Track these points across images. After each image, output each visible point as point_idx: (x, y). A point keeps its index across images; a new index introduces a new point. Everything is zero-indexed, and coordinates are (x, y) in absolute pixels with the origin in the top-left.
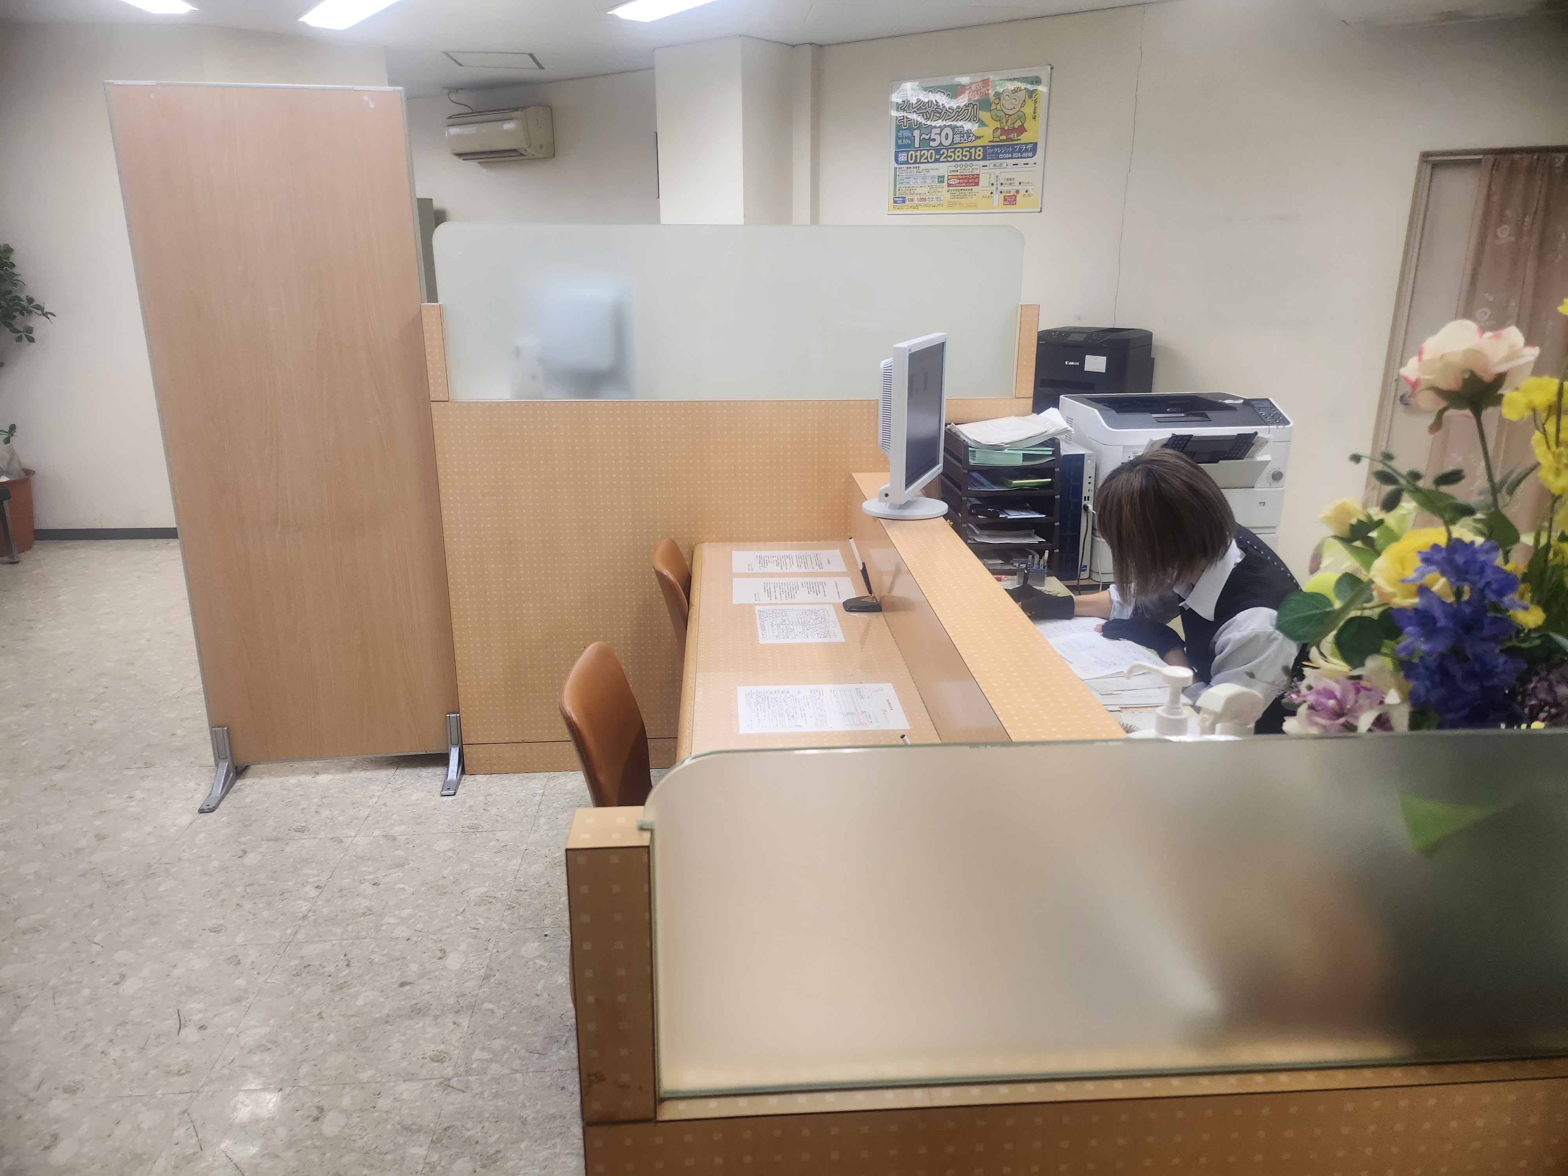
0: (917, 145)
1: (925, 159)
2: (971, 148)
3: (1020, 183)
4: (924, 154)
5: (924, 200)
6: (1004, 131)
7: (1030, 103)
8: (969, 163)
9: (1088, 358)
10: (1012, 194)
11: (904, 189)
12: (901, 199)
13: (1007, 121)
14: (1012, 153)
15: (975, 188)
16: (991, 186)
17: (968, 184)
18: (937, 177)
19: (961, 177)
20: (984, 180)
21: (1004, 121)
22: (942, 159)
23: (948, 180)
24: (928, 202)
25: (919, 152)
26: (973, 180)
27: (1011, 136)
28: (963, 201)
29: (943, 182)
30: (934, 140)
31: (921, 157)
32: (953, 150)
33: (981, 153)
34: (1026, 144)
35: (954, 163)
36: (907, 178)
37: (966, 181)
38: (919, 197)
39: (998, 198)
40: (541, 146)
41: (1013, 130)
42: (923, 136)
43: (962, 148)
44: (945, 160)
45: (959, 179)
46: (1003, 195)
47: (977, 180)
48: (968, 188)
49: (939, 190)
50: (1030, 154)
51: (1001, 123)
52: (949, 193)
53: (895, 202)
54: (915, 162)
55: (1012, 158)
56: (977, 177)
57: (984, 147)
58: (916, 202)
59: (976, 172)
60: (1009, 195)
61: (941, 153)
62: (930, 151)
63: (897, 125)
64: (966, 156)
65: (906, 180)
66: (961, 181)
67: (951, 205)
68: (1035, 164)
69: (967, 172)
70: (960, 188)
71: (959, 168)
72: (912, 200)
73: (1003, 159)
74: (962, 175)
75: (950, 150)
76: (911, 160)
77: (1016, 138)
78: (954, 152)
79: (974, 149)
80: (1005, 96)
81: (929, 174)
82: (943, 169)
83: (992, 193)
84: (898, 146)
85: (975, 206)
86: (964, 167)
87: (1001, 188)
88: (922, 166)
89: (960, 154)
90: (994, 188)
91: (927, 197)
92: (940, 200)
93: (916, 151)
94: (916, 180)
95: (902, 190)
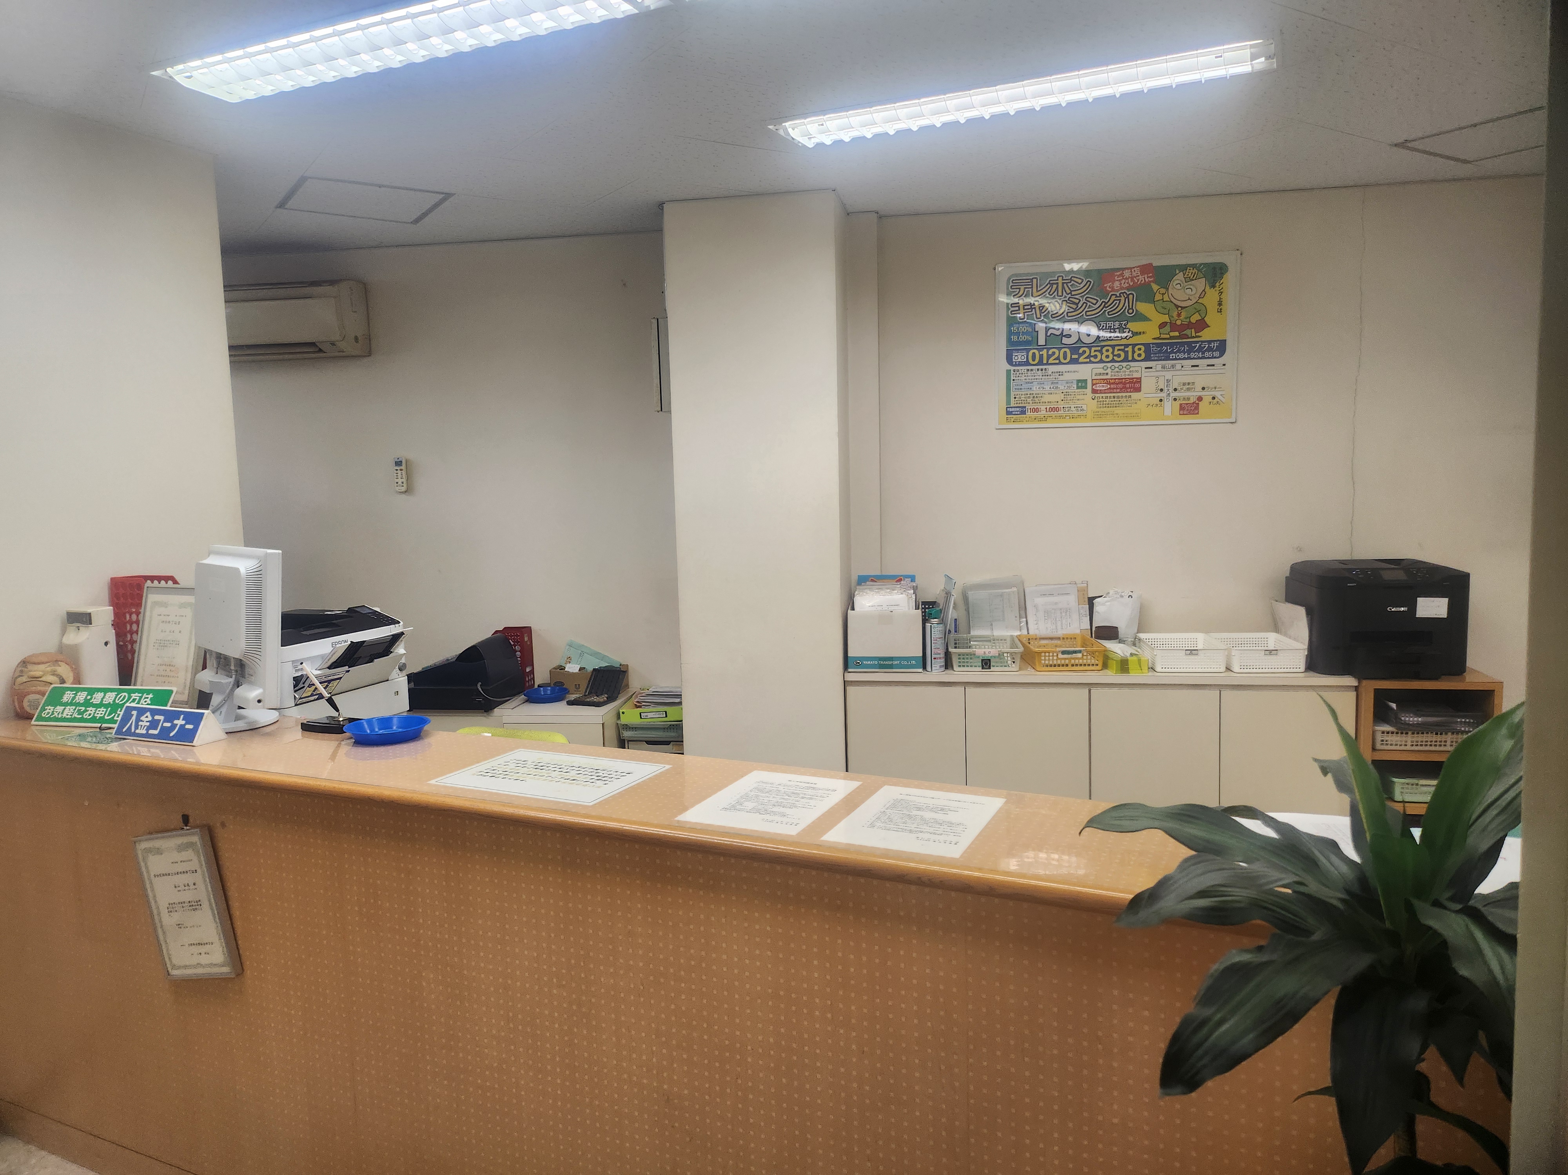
0: (1042, 341)
2: (1127, 346)
3: (1203, 389)
4: (1054, 353)
5: (1056, 409)
8: (1124, 364)
9: (1421, 601)
10: (1191, 401)
11: (1023, 396)
12: (1018, 409)
13: (1179, 315)
14: (1189, 352)
15: (1135, 395)
16: (1159, 391)
17: (1124, 389)
18: (1075, 382)
19: (1112, 381)
20: (1148, 384)
21: (1175, 314)
22: (1081, 360)
23: (1093, 385)
24: (1062, 412)
25: (1045, 350)
26: (1134, 385)
27: (1188, 332)
28: (1119, 411)
29: (1085, 387)
30: (1069, 336)
31: (1049, 357)
32: (1099, 349)
33: (1141, 352)
34: (1210, 342)
35: (1102, 365)
36: (1027, 383)
37: (1120, 386)
38: (1048, 407)
39: (1169, 407)
40: (356, 339)
41: (1190, 325)
42: (1052, 331)
43: (1113, 347)
45: (1110, 384)
46: (1178, 403)
47: (1137, 385)
48: (1124, 394)
49: (1078, 397)
50: (1217, 354)
51: (1170, 317)
52: (1096, 400)
53: (1008, 413)
54: (1041, 363)
55: (1189, 358)
56: (1139, 380)
57: (1147, 345)
58: (1044, 412)
59: (1136, 375)
60: (1189, 402)
62: (1063, 350)
63: (1008, 317)
64: (1119, 356)
65: (1025, 386)
66: (1112, 386)
67: (1098, 416)
68: (1224, 365)
69: (1122, 375)
70: (1112, 395)
71: (1109, 371)
72: (1036, 410)
73: (1176, 359)
74: (1115, 379)
75: (1093, 349)
76: (1034, 360)
77: (1193, 334)
78: (1101, 352)
79: (1130, 347)
80: (1174, 285)
81: (1061, 378)
82: (1085, 371)
83: (1161, 400)
84: (1011, 343)
85: (1136, 416)
86: (1117, 369)
87: (1174, 394)
88: (1051, 369)
89: (1109, 353)
90: (1164, 395)
91: (1062, 406)
92: (1082, 410)
93: (1040, 350)
94: (1042, 385)
95: (1020, 398)
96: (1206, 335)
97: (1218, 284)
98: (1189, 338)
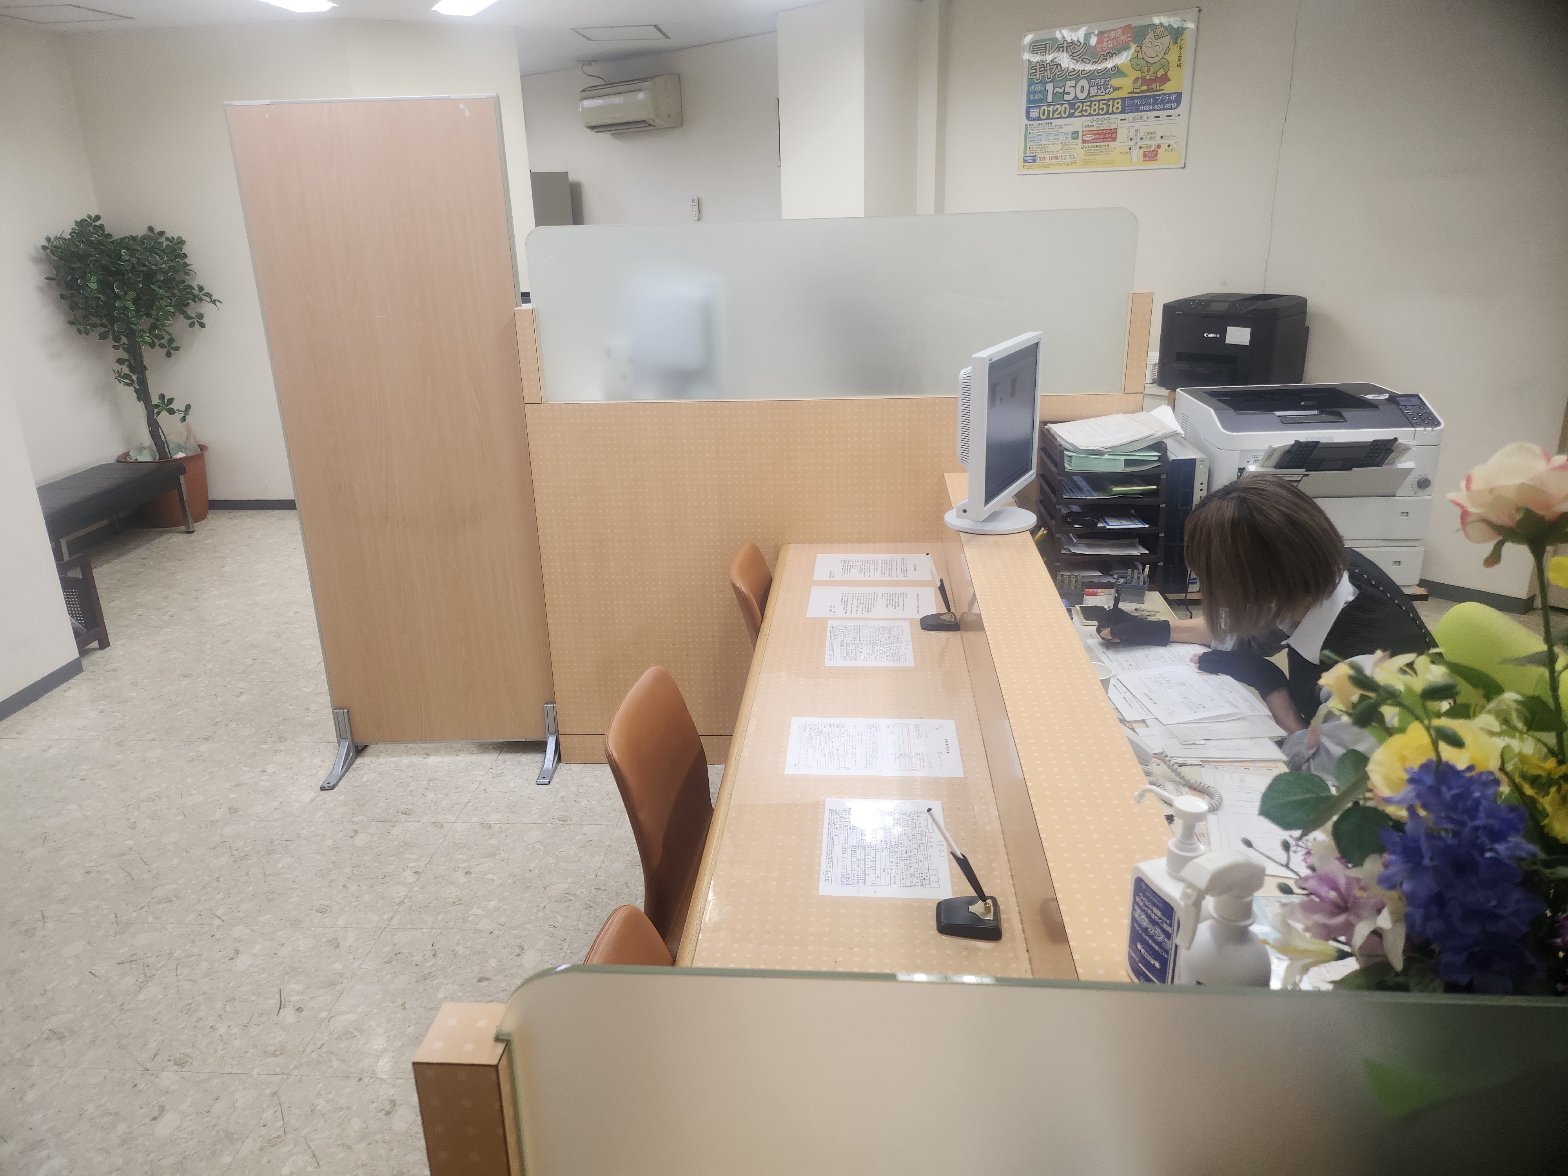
0: (1050, 99)
1: (1058, 114)
2: (1109, 100)
3: (1162, 137)
4: (1057, 109)
5: (1056, 158)
6: (1144, 81)
7: (1175, 50)
8: (1106, 117)
9: (1230, 330)
10: (1152, 149)
11: (1035, 147)
12: (1031, 158)
13: (1148, 71)
14: (1153, 104)
15: (1112, 144)
16: (1129, 141)
17: (1104, 139)
18: (1070, 134)
19: (1096, 132)
20: (1122, 135)
21: (1146, 70)
22: (1076, 114)
23: (1083, 136)
24: (1060, 160)
25: (1052, 106)
26: (1110, 135)
27: (1153, 86)
28: (1099, 158)
29: (1077, 138)
30: (1068, 93)
31: (1054, 112)
32: (1089, 103)
33: (1119, 106)
34: (1169, 95)
35: (1089, 118)
36: (1038, 135)
37: (1102, 136)
38: (1051, 156)
39: (1137, 154)
40: (669, 116)
41: (1156, 79)
42: (1057, 90)
43: (1099, 101)
44: (1080, 114)
45: (1095, 134)
46: (1142, 151)
47: (1114, 135)
48: (1104, 144)
49: (1072, 147)
50: (1174, 105)
52: (1084, 149)
53: (1025, 161)
54: (1048, 118)
55: (1153, 110)
56: (1115, 131)
57: (1123, 99)
58: (1048, 160)
59: (1113, 126)
60: (1150, 150)
61: (1076, 107)
62: (1064, 106)
63: (1029, 78)
64: (1102, 110)
65: (1037, 138)
66: (1097, 136)
67: (1085, 163)
68: (1179, 115)
69: (1103, 127)
70: (1096, 144)
71: (1094, 123)
72: (1044, 159)
73: (1144, 111)
74: (1098, 130)
75: (1085, 104)
76: (1044, 115)
77: (1158, 88)
78: (1090, 106)
79: (1111, 101)
80: (1147, 42)
81: (1061, 130)
82: (1078, 124)
83: (1130, 149)
84: (1029, 101)
85: (1112, 163)
86: (1100, 122)
87: (1140, 143)
88: (1055, 122)
89: (1096, 107)
90: (1132, 144)
91: (1060, 155)
92: (1074, 158)
93: (1048, 106)
94: (1048, 137)
95: (1033, 148)
96: (1168, 88)
97: (1179, 41)
98: (1153, 92)
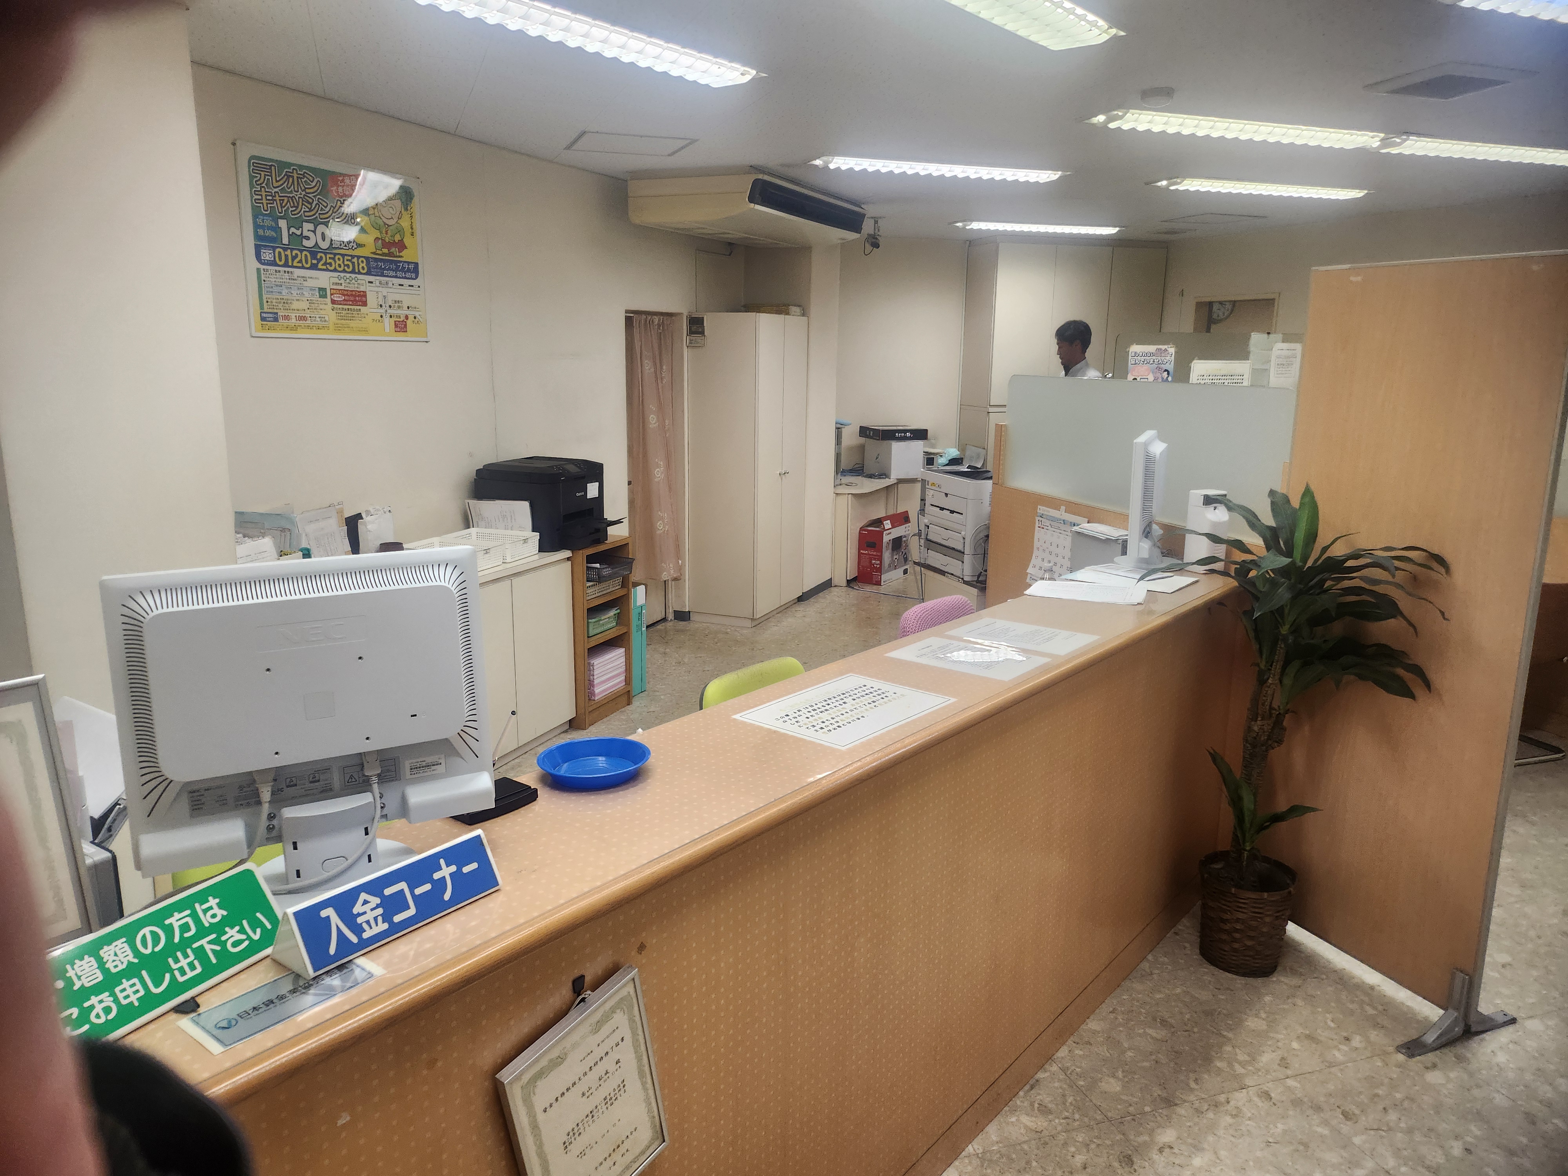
0: (285, 240)
2: (353, 257)
3: (408, 308)
4: (297, 255)
5: (304, 318)
6: (386, 245)
7: (406, 216)
8: (353, 276)
10: (401, 320)
11: (274, 301)
12: (271, 315)
14: (396, 271)
15: (363, 309)
16: (379, 307)
17: (355, 303)
18: (317, 289)
19: (346, 293)
20: (371, 299)
23: (331, 294)
24: (309, 322)
25: (289, 250)
26: (360, 298)
27: (393, 250)
28: (352, 324)
29: (325, 296)
30: (308, 238)
31: (293, 258)
32: (332, 256)
33: (364, 265)
34: (409, 263)
35: (336, 274)
36: (277, 286)
37: (352, 299)
38: (298, 315)
39: (388, 324)
42: (293, 230)
43: (343, 255)
44: (324, 267)
45: (344, 295)
46: (393, 319)
47: (364, 299)
48: (354, 307)
49: (322, 307)
50: (413, 275)
51: (381, 233)
52: (335, 312)
53: (263, 319)
54: (286, 265)
55: (396, 277)
56: (364, 295)
57: (367, 258)
58: (294, 320)
59: (362, 289)
60: (399, 320)
61: (318, 257)
62: (305, 253)
64: (349, 266)
65: (275, 289)
66: (347, 298)
67: (338, 328)
68: (419, 287)
69: (352, 287)
70: (347, 307)
71: (342, 281)
72: (287, 318)
73: (388, 276)
74: (347, 290)
75: (328, 256)
76: (280, 260)
78: (333, 259)
79: (356, 258)
81: (305, 284)
82: (324, 279)
83: (381, 316)
84: (257, 237)
85: (365, 331)
86: (348, 281)
87: (390, 311)
88: (298, 272)
89: (341, 262)
90: (382, 311)
91: (309, 315)
92: (325, 321)
93: (285, 249)
94: (290, 290)
95: (272, 302)
96: (405, 256)
97: (409, 208)
98: (394, 257)
